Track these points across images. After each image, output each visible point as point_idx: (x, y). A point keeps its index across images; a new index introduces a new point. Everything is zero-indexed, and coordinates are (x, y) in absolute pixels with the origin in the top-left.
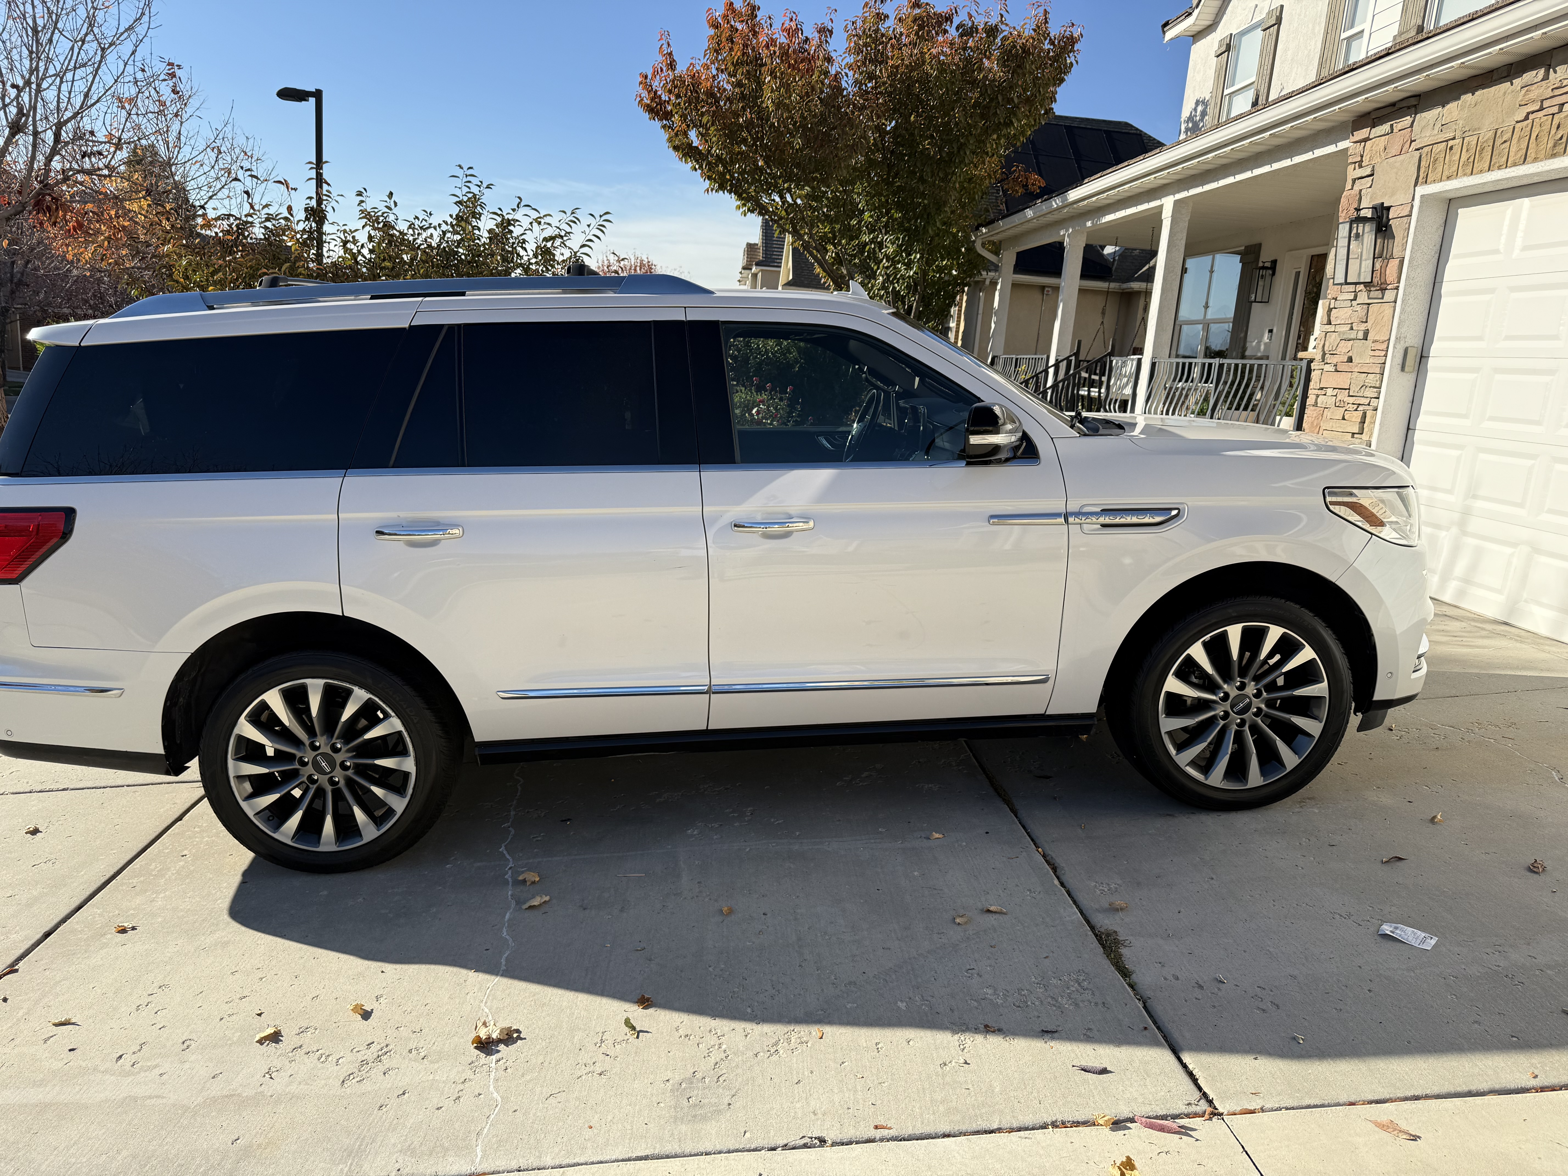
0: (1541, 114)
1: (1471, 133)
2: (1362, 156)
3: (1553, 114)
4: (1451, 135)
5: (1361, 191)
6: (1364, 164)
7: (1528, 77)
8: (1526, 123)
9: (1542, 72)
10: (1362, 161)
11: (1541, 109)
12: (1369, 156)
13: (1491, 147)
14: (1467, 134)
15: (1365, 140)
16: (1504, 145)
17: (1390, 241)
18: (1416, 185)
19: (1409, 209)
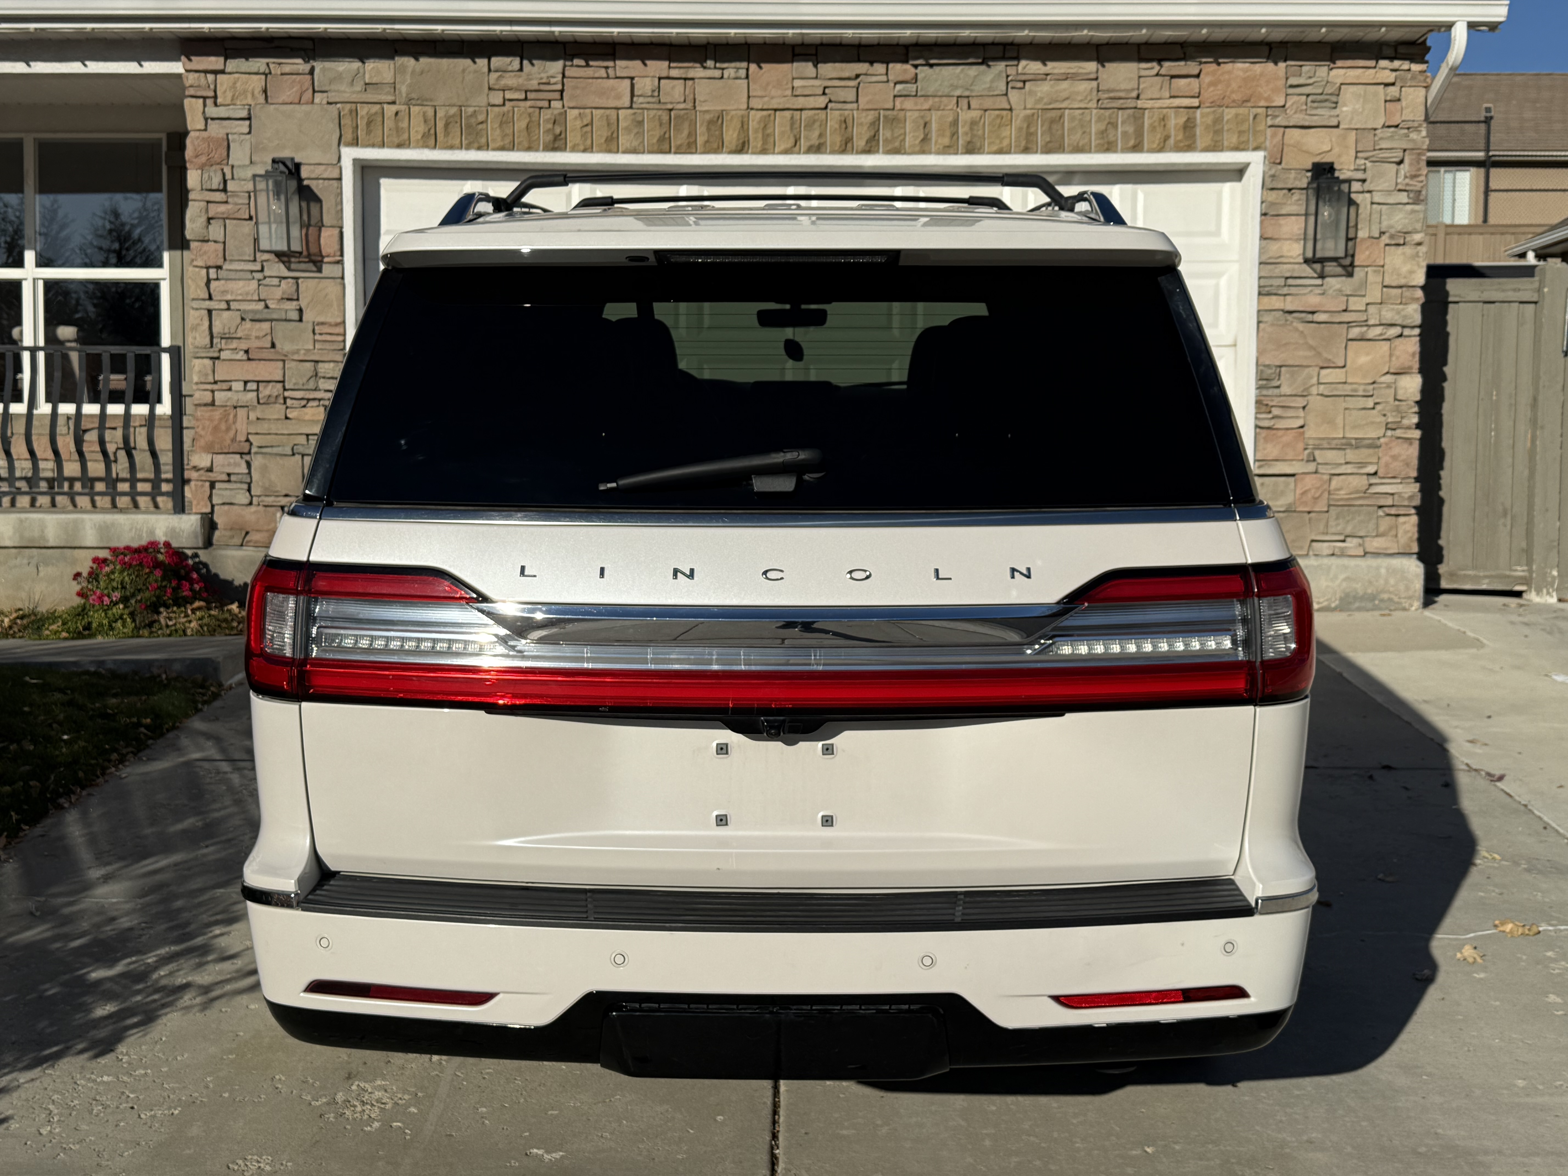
0: (522, 104)
1: (419, 102)
2: (215, 91)
3: (541, 108)
4: (390, 98)
5: (227, 135)
6: (219, 101)
7: (496, 61)
8: (505, 109)
9: (516, 62)
10: (215, 97)
11: (526, 99)
12: (229, 95)
13: (459, 124)
14: (414, 102)
15: (216, 72)
16: (480, 127)
17: (312, 205)
18: (339, 145)
19: (338, 171)
